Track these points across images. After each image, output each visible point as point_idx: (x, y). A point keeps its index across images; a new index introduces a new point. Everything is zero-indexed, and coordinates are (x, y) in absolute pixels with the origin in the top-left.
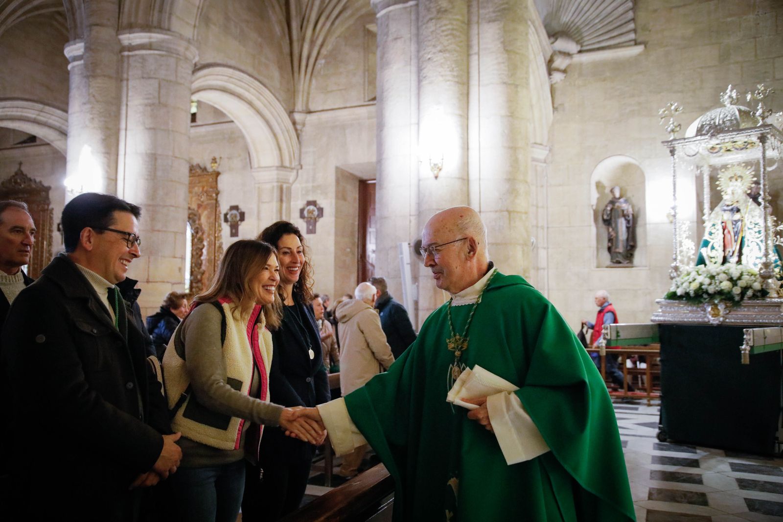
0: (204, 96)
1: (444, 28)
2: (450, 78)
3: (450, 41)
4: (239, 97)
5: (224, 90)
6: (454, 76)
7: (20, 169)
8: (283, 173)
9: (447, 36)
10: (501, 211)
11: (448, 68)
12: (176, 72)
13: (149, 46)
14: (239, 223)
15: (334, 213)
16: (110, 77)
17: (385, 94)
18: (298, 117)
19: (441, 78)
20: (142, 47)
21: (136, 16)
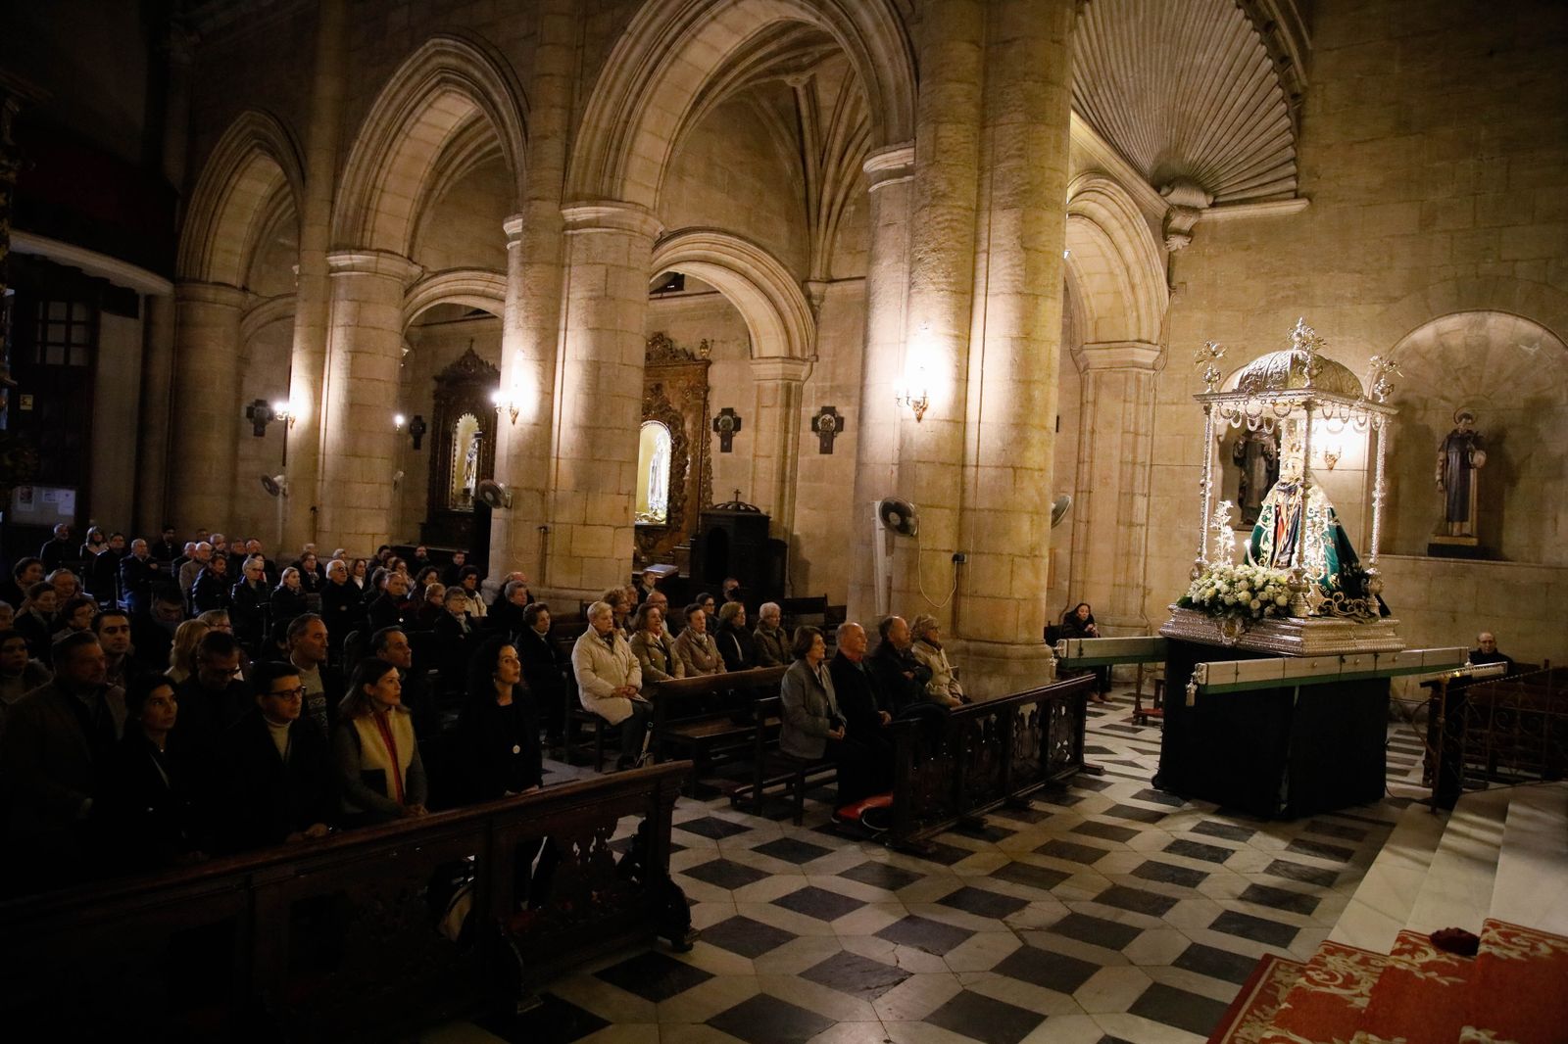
1: (939, 219)
2: (945, 287)
3: (946, 237)
4: (727, 266)
5: (705, 260)
6: (950, 284)
7: (471, 350)
8: (791, 367)
9: (943, 229)
10: (1004, 467)
11: (943, 272)
12: (629, 254)
13: (596, 224)
14: (734, 432)
16: (550, 264)
18: (814, 288)
19: (932, 287)
20: (588, 224)
21: (583, 184)
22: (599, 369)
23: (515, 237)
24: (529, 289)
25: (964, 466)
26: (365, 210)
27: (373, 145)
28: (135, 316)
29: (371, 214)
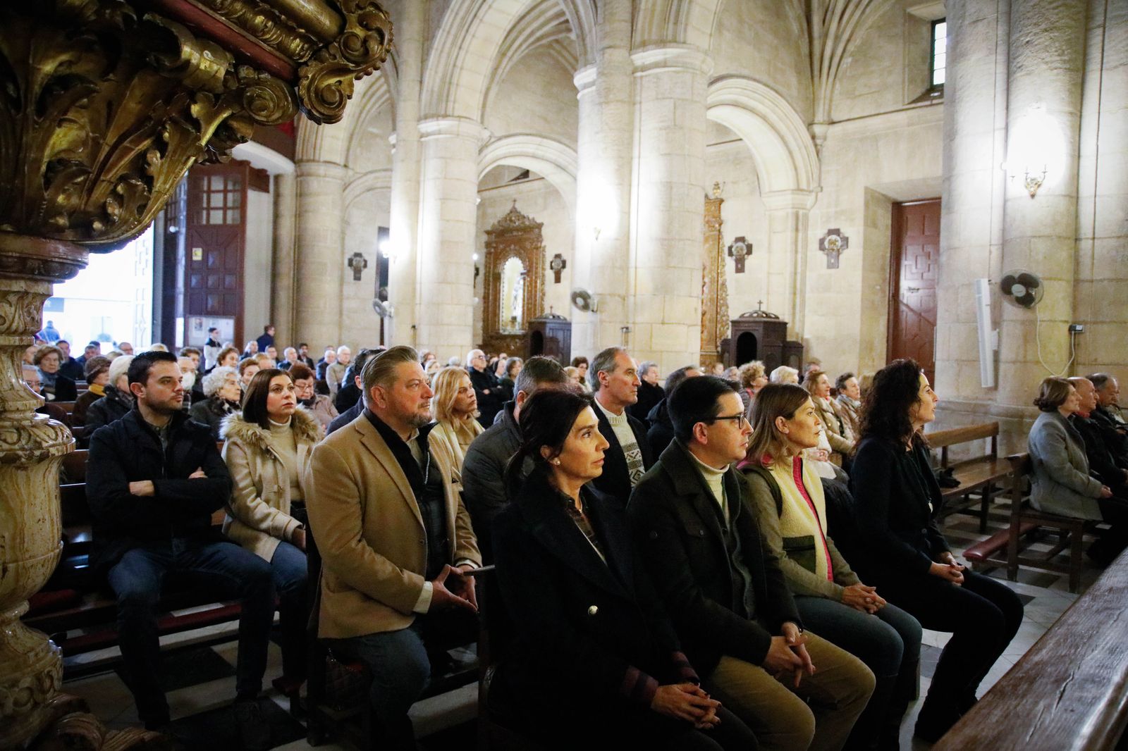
0: (714, 115)
2: (1059, 65)
3: (1060, 15)
4: (752, 110)
5: (736, 105)
6: (1064, 62)
7: (514, 207)
8: (799, 198)
9: (1054, 8)
11: (1056, 51)
12: (692, 88)
13: (664, 64)
14: (746, 256)
15: (862, 243)
16: (622, 101)
17: (958, 94)
18: (818, 129)
19: (1044, 67)
20: (657, 65)
21: (650, 32)
22: (671, 188)
23: (585, 86)
24: (607, 124)
25: (1077, 240)
26: (448, 83)
27: (453, 31)
28: (267, 191)
29: (453, 89)
